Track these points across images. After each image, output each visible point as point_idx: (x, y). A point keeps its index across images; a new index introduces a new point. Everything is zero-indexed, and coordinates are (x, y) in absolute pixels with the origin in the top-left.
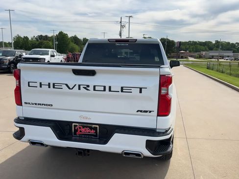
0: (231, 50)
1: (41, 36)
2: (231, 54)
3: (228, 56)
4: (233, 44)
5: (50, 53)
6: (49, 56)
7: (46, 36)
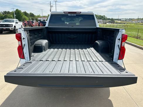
0: (101, 19)
1: (6, 11)
2: (102, 21)
3: (101, 22)
4: (102, 16)
5: (15, 21)
6: (15, 23)
7: (9, 12)
